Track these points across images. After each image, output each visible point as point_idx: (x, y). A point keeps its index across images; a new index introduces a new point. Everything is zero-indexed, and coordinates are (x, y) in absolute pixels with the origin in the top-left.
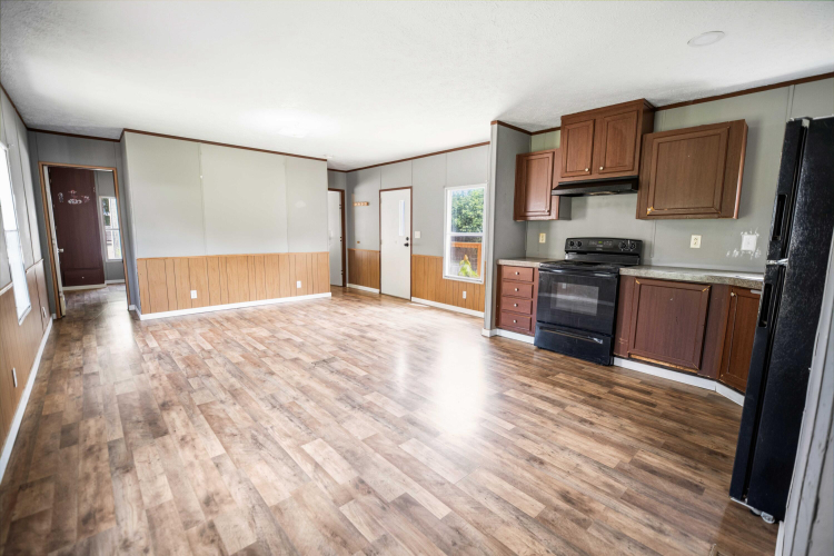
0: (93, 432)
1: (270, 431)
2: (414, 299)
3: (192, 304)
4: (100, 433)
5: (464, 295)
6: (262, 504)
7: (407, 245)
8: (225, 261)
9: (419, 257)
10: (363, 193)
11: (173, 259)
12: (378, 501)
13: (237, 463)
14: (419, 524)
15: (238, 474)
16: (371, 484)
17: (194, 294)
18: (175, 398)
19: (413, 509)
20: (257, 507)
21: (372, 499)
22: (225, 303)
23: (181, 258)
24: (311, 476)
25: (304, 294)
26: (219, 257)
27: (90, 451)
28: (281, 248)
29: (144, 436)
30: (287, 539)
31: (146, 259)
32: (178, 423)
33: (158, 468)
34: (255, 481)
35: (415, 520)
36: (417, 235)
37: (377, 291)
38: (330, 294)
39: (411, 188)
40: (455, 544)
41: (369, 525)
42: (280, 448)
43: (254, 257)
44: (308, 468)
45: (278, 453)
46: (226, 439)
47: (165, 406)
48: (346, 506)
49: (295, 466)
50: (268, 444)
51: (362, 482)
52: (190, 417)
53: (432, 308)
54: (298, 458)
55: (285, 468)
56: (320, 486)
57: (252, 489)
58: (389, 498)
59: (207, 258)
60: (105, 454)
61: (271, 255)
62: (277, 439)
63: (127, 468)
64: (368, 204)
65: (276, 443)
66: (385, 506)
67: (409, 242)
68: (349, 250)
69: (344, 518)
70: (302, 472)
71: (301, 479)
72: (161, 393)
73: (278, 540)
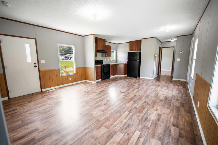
0: (177, 103)
4: (176, 102)
18: (158, 101)
27: (178, 100)
29: (169, 98)
32: (162, 97)
33: (169, 94)
47: (161, 101)
52: (159, 97)
60: (176, 99)
63: (173, 96)
72: (160, 104)
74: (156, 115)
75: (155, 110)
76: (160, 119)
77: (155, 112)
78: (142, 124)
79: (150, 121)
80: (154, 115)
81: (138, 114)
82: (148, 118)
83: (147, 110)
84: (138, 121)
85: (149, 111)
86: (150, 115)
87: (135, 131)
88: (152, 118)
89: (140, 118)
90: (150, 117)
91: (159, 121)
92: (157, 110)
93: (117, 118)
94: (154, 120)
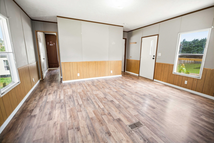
1: (91, 97)
2: (155, 80)
3: (78, 78)
5: (186, 82)
6: (89, 117)
7: (153, 58)
8: (88, 63)
9: (160, 64)
10: (134, 39)
11: (72, 62)
12: (112, 118)
13: (84, 106)
14: (121, 125)
15: (84, 109)
16: (111, 114)
17: (79, 75)
19: (121, 122)
20: (87, 117)
21: (111, 117)
22: (88, 78)
23: (75, 62)
24: (97, 108)
25: (113, 75)
26: (86, 62)
28: (106, 59)
30: (93, 126)
31: (64, 63)
34: (88, 111)
35: (121, 124)
36: (159, 54)
37: (138, 75)
38: (121, 75)
39: (158, 35)
40: (129, 132)
41: (108, 121)
42: (92, 101)
43: (97, 62)
44: (97, 106)
45: (91, 102)
46: (83, 101)
48: (104, 116)
49: (94, 105)
50: (90, 100)
51: (110, 113)
53: (166, 85)
54: (95, 104)
55: (92, 106)
56: (99, 111)
57: (87, 113)
58: (115, 118)
59: (83, 62)
61: (103, 62)
62: (92, 99)
64: (136, 43)
65: (91, 100)
66: (114, 120)
67: (155, 57)
68: (127, 60)
69: (103, 118)
70: (96, 107)
71: (95, 108)
73: (91, 126)
74: (54, 117)
75: (56, 123)
76: (49, 114)
77: (55, 120)
78: (63, 103)
79: (58, 108)
80: (56, 115)
81: (71, 107)
82: (60, 109)
83: (66, 116)
84: (67, 103)
85: (63, 116)
86: (60, 113)
87: (64, 98)
88: (57, 111)
89: (67, 105)
90: (59, 111)
91: (49, 112)
92: (55, 123)
93: (81, 97)
94: (54, 111)
